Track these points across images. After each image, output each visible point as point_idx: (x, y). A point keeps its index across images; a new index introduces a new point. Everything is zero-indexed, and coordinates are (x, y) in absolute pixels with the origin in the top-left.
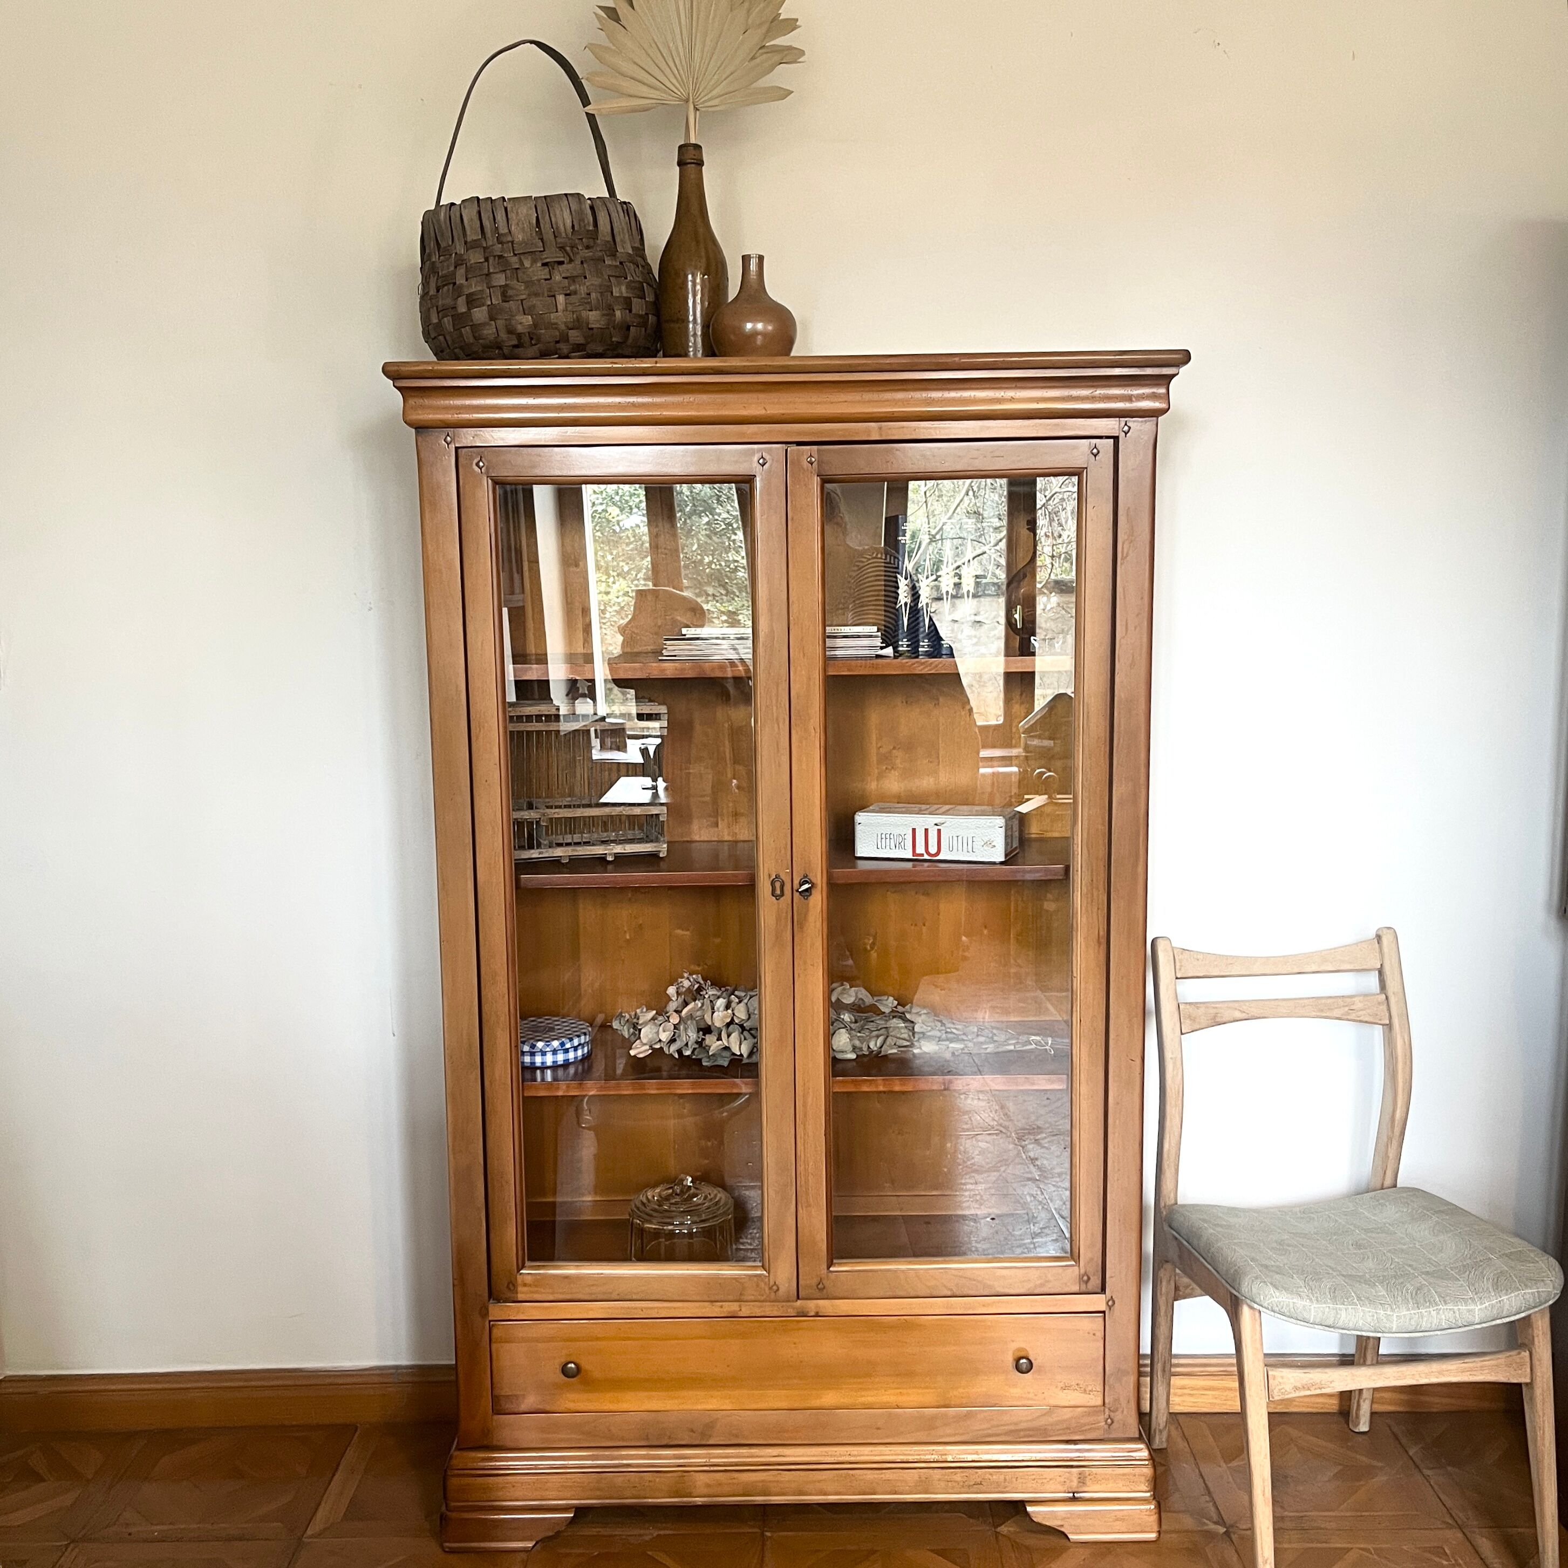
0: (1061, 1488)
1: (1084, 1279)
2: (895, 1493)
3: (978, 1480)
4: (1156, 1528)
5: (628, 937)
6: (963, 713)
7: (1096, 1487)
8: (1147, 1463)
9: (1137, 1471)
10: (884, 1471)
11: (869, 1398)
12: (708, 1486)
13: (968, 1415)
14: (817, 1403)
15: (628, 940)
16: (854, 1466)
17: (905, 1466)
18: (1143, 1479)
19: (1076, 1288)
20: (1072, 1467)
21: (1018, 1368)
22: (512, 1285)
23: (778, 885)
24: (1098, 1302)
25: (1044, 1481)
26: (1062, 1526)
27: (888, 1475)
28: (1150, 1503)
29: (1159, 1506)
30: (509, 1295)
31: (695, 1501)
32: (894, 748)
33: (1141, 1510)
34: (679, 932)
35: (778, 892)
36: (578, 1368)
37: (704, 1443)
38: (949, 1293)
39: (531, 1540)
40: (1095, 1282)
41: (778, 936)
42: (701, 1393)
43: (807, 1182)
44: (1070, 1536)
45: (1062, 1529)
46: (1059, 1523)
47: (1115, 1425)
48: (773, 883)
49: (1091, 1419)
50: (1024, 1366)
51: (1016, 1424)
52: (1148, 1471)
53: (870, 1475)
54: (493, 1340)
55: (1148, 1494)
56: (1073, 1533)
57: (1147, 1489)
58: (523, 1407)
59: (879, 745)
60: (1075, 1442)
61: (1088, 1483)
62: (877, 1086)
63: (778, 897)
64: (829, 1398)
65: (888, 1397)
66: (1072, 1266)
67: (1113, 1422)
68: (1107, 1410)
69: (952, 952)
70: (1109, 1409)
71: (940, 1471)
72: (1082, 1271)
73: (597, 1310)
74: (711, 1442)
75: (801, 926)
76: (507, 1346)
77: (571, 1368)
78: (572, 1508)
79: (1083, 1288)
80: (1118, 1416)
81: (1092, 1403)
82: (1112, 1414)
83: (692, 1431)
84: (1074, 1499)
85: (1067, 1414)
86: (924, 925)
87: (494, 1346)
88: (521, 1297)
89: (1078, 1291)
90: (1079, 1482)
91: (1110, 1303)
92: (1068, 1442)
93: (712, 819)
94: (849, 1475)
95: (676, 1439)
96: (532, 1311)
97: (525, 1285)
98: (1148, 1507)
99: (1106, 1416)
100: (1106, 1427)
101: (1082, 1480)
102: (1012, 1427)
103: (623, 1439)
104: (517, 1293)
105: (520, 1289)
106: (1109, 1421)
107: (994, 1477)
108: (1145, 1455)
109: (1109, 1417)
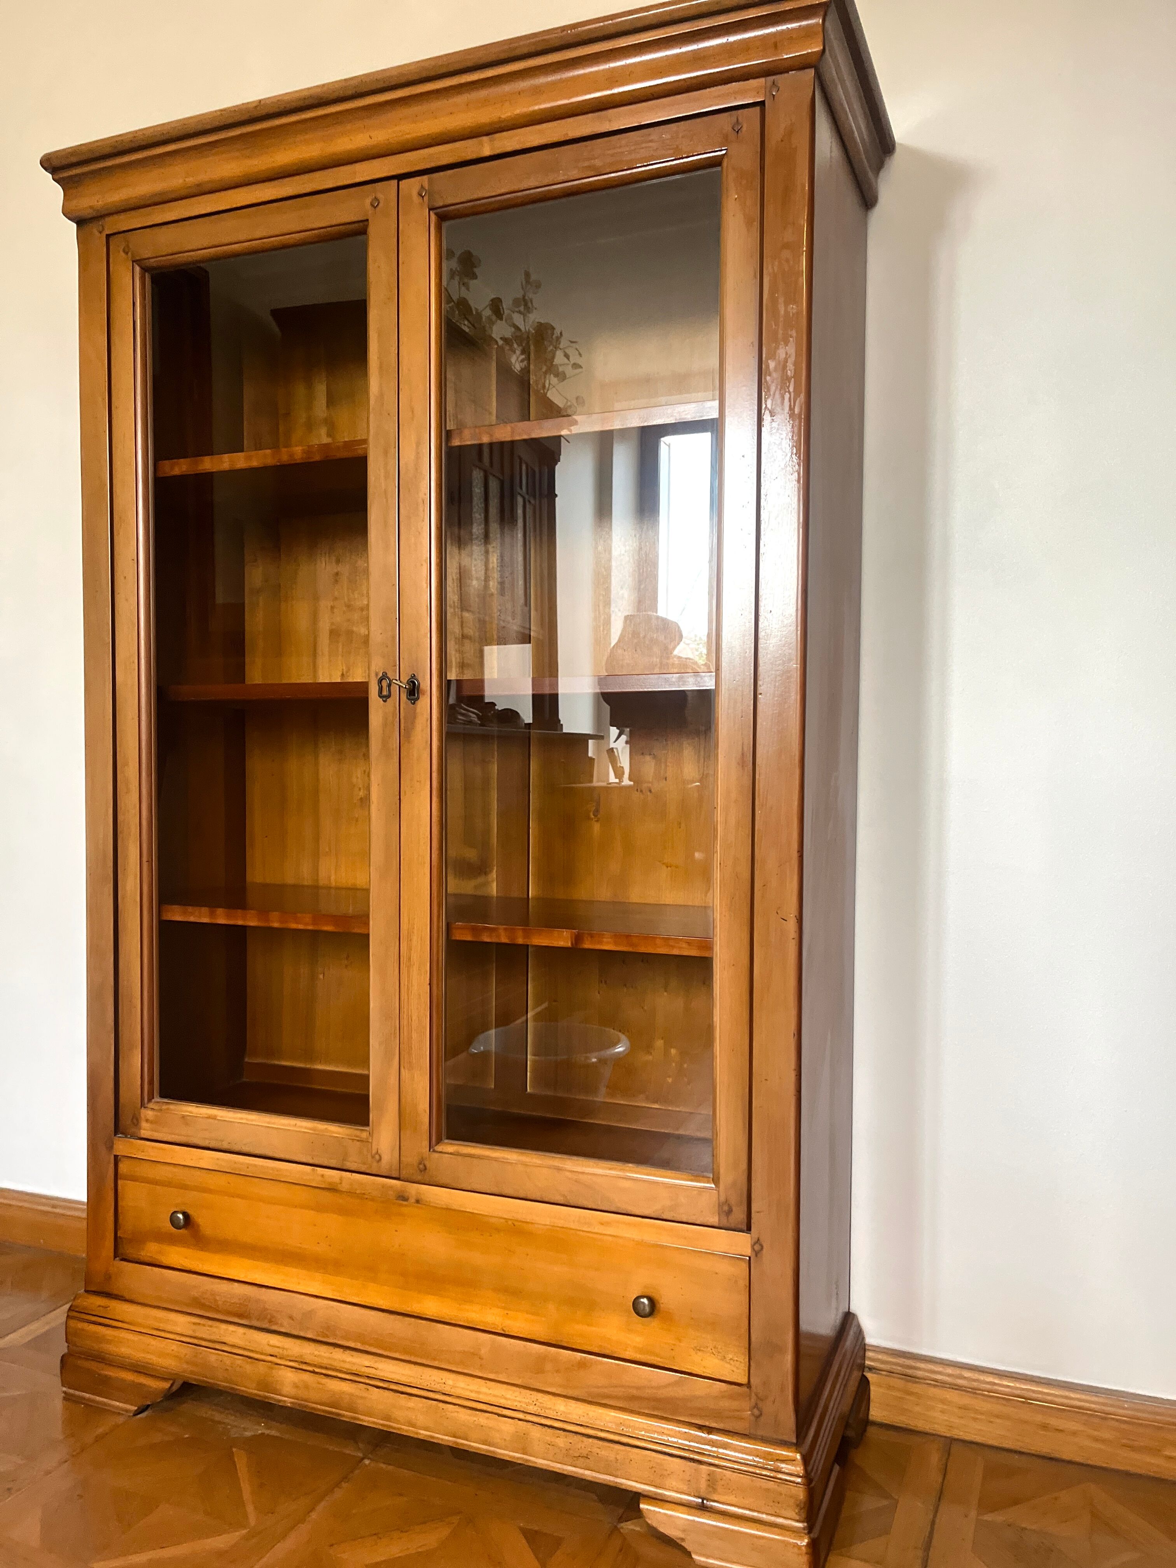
0: (684, 1488)
1: (726, 1209)
2: (490, 1444)
3: (585, 1453)
7: (731, 1499)
8: (799, 1480)
9: (783, 1489)
10: (478, 1413)
13: (582, 1365)
16: (447, 1397)
17: (500, 1411)
18: (792, 1502)
19: (714, 1220)
20: (700, 1462)
21: (638, 1309)
22: (136, 1120)
23: (385, 683)
24: (741, 1243)
25: (664, 1472)
26: (683, 1540)
28: (801, 1537)
29: (814, 1545)
30: (133, 1130)
31: (284, 1401)
33: (790, 1545)
35: (385, 693)
36: (186, 1220)
37: (300, 1334)
38: (561, 1200)
39: (132, 1404)
40: (739, 1215)
41: (385, 743)
43: (410, 1038)
44: (694, 1556)
45: (683, 1544)
46: (682, 1535)
47: (762, 1419)
48: (380, 681)
49: (735, 1404)
50: (646, 1308)
51: (638, 1388)
52: (801, 1493)
54: (119, 1177)
55: (799, 1525)
56: (696, 1553)
57: (797, 1518)
58: (141, 1256)
60: (710, 1430)
61: (720, 1489)
63: (385, 698)
64: (430, 1306)
66: (711, 1189)
67: (762, 1414)
68: (753, 1395)
70: (756, 1395)
72: (722, 1199)
73: (207, 1159)
74: (307, 1335)
75: (408, 736)
76: (132, 1184)
77: (179, 1218)
79: (724, 1223)
80: (768, 1408)
81: (735, 1379)
82: (760, 1405)
83: (292, 1318)
84: (702, 1508)
87: (120, 1182)
88: (144, 1133)
89: (716, 1224)
90: (709, 1486)
91: (757, 1247)
92: (701, 1428)
94: (440, 1408)
95: (277, 1324)
96: (152, 1151)
97: (147, 1121)
98: (799, 1542)
99: (754, 1401)
100: (753, 1418)
101: (712, 1483)
102: (633, 1391)
104: (140, 1129)
105: (144, 1124)
106: (756, 1412)
107: (603, 1453)
108: (799, 1469)
109: (756, 1406)
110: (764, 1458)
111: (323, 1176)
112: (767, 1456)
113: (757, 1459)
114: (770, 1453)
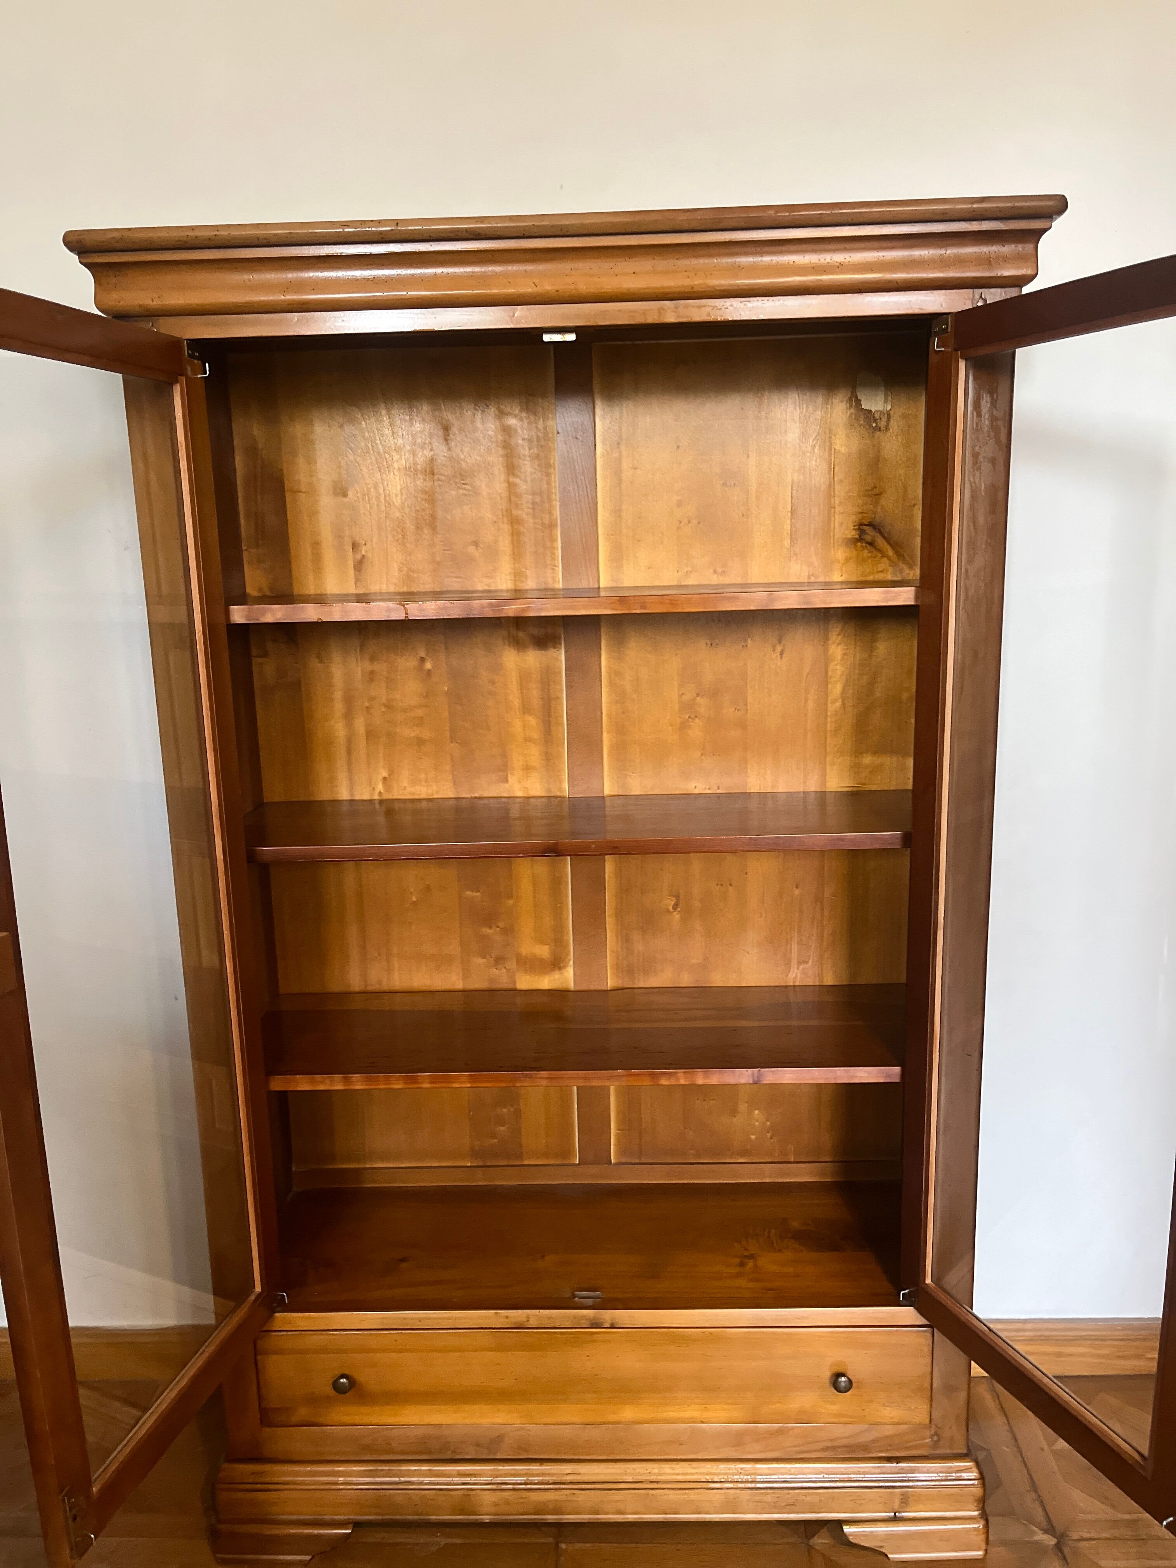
0: (879, 1508)
2: (699, 1513)
3: (791, 1502)
4: (984, 1546)
5: (414, 899)
6: (774, 656)
7: (920, 1507)
8: (976, 1482)
9: (963, 1492)
10: (687, 1491)
11: (671, 1413)
12: (496, 1505)
13: (780, 1432)
14: (612, 1417)
15: (414, 902)
16: (655, 1484)
18: (970, 1498)
20: (893, 1488)
21: (835, 1385)
25: (863, 1502)
26: (882, 1547)
27: (692, 1495)
28: (978, 1522)
29: (986, 1524)
31: (482, 1519)
32: (698, 695)
33: (968, 1530)
34: (469, 893)
36: (352, 1382)
37: (490, 1457)
39: (307, 1554)
42: (486, 1408)
44: (890, 1556)
45: (882, 1550)
46: (879, 1544)
47: (941, 1443)
49: (916, 1436)
50: (843, 1384)
51: (831, 1440)
52: (976, 1492)
53: (673, 1496)
54: (259, 1352)
55: (976, 1513)
56: (892, 1552)
57: (974, 1508)
58: (294, 1419)
59: (682, 692)
60: (898, 1460)
61: (911, 1503)
62: (678, 1079)
64: (628, 1413)
65: (692, 1412)
67: (939, 1440)
68: (933, 1426)
69: (761, 914)
70: (936, 1426)
71: (749, 1491)
73: (371, 1320)
74: (498, 1456)
76: (274, 1358)
77: (343, 1383)
78: (350, 1523)
80: (945, 1433)
81: (917, 1420)
82: (939, 1431)
83: (478, 1445)
84: (895, 1519)
85: (889, 1430)
86: (731, 885)
87: (261, 1357)
90: (901, 1502)
92: (889, 1459)
93: (501, 774)
94: (648, 1495)
95: (461, 1451)
96: (298, 1321)
98: (976, 1526)
99: (933, 1432)
100: (932, 1443)
101: (905, 1500)
102: (829, 1444)
103: (403, 1453)
106: (935, 1438)
107: (809, 1498)
108: (974, 1474)
109: (936, 1434)
110: (946, 1473)
111: (507, 1317)
112: (949, 1471)
113: (941, 1475)
114: (951, 1467)
